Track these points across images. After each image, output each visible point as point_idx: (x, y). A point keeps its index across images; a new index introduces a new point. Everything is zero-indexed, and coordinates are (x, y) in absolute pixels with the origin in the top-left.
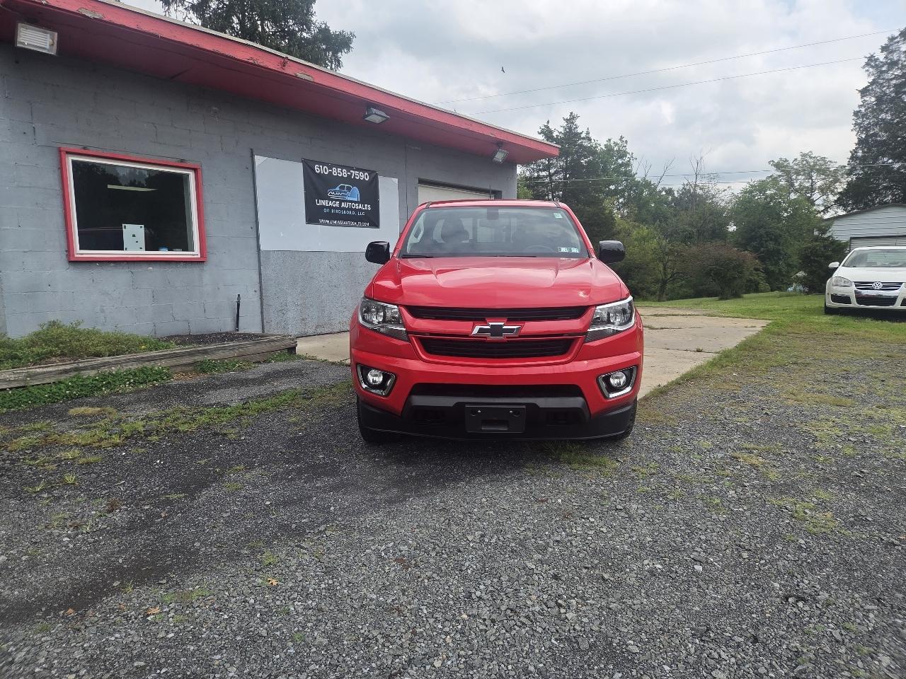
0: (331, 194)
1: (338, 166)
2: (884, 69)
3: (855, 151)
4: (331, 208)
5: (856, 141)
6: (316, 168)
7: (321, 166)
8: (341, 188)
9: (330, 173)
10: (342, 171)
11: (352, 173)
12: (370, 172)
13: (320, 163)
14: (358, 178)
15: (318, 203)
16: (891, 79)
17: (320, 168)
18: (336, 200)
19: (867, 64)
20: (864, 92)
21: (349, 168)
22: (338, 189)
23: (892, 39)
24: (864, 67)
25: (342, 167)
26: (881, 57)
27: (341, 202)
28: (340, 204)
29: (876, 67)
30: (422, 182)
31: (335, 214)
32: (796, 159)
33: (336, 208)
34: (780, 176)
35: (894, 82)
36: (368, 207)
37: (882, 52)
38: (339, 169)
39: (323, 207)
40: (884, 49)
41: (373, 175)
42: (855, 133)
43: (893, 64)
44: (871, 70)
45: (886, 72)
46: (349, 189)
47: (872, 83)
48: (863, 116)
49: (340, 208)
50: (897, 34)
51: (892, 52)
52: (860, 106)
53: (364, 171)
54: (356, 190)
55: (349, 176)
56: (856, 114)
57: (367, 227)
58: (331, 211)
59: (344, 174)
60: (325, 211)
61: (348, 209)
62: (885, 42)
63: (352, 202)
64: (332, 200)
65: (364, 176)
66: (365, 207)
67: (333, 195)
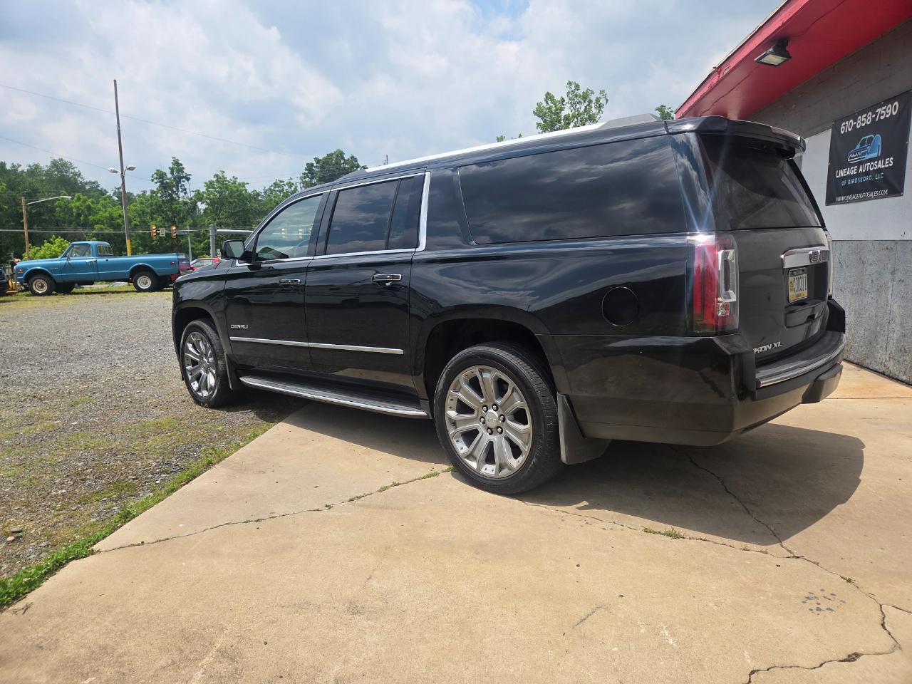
0: (851, 158)
1: (861, 113)
4: (847, 178)
6: (841, 129)
7: (847, 123)
8: (861, 143)
9: (855, 127)
10: (866, 118)
11: (877, 114)
12: (902, 98)
13: (848, 118)
14: (884, 117)
15: (838, 175)
17: (845, 125)
18: (854, 165)
21: (873, 108)
22: (858, 147)
25: (866, 111)
27: (859, 165)
28: (858, 169)
33: (854, 176)
36: (890, 162)
38: (862, 117)
39: (842, 179)
41: (905, 99)
46: (871, 141)
49: (858, 175)
53: (889, 101)
54: (878, 139)
55: (874, 120)
57: (885, 197)
58: (847, 182)
59: (869, 118)
60: (843, 183)
61: (866, 173)
63: (870, 160)
64: (850, 166)
65: (890, 111)
66: (884, 164)
67: (854, 158)
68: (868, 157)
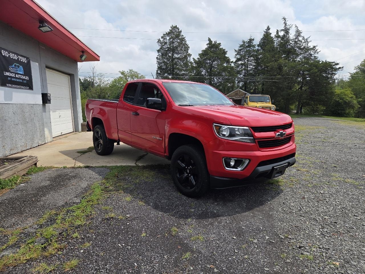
0: (10, 69)
1: (13, 53)
2: (163, 44)
3: (157, 71)
4: (11, 77)
5: (157, 67)
6: (2, 52)
7: (5, 51)
8: (15, 65)
9: (9, 56)
10: (14, 56)
11: (19, 58)
12: (27, 58)
13: (4, 50)
14: (22, 61)
15: (5, 74)
16: (166, 48)
19: (158, 42)
20: (158, 51)
21: (18, 55)
22: (13, 66)
23: (164, 35)
24: (157, 42)
25: (15, 53)
26: (162, 40)
27: (16, 74)
28: (15, 76)
29: (161, 43)
30: (47, 67)
31: (13, 81)
32: (128, 71)
33: (13, 77)
34: (123, 77)
35: (167, 49)
36: (27, 78)
37: (162, 38)
38: (13, 55)
39: (8, 76)
40: (162, 37)
41: (28, 59)
42: (157, 65)
43: (166, 43)
44: (159, 44)
45: (164, 45)
46: (18, 67)
47: (161, 48)
48: (159, 59)
49: (15, 78)
50: (165, 33)
51: (164, 39)
52: (158, 56)
53: (24, 57)
54: (21, 68)
55: (18, 59)
56: (157, 58)
57: (28, 89)
58: (11, 79)
59: (16, 57)
60: (9, 79)
61: (19, 78)
62: (162, 35)
63: (20, 74)
64: (12, 73)
65: (24, 60)
66: (26, 78)
67: (12, 69)
68: (19, 72)
